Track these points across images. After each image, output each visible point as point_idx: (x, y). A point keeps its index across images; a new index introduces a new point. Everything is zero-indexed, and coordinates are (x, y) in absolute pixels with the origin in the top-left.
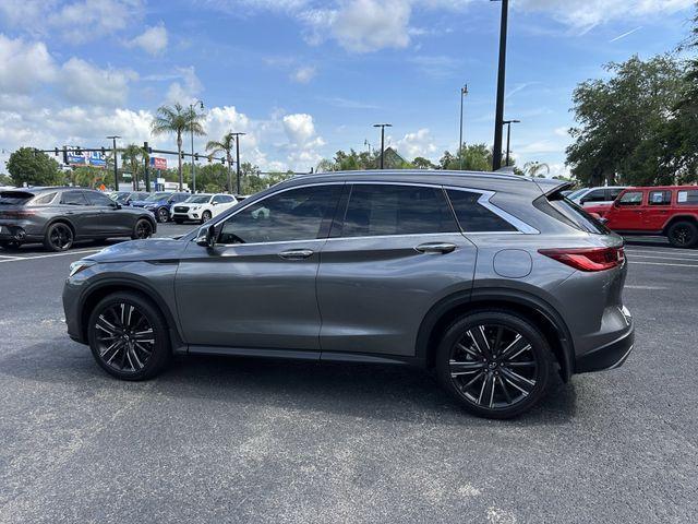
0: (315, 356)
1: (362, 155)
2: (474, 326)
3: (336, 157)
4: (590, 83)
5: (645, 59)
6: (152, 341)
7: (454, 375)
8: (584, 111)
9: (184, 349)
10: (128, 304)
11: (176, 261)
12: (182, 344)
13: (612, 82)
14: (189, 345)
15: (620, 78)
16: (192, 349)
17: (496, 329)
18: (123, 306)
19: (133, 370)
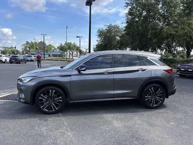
0: (112, 99)
1: (35, 43)
2: (151, 88)
3: (26, 43)
4: (100, 29)
5: (113, 25)
6: (61, 101)
7: (146, 100)
8: (100, 36)
9: (72, 102)
10: (52, 90)
11: (70, 76)
12: (72, 100)
13: (106, 29)
14: (73, 100)
15: (108, 29)
16: (75, 101)
17: (155, 88)
18: (50, 91)
19: (54, 110)
